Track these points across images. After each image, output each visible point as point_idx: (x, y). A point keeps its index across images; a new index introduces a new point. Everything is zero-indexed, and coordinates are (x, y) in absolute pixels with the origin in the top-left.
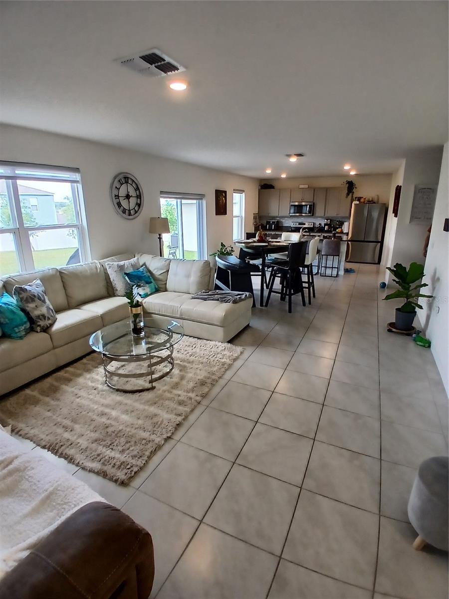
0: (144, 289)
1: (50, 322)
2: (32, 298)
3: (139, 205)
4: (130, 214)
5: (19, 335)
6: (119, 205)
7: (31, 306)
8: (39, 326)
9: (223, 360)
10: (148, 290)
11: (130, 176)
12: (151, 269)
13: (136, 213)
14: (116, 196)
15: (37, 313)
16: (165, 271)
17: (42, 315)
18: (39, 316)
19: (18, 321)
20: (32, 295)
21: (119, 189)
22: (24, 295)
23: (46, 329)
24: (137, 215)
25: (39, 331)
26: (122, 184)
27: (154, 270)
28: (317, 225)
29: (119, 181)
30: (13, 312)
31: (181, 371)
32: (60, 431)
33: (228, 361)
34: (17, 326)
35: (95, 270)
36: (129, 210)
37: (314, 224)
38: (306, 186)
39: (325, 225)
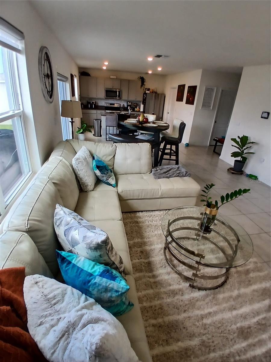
3: (52, 86)
6: (45, 85)
14: (43, 74)
16: (112, 157)
21: (44, 67)
24: (52, 99)
26: (45, 61)
28: (122, 106)
36: (50, 93)
37: (120, 105)
38: (115, 77)
39: (128, 106)
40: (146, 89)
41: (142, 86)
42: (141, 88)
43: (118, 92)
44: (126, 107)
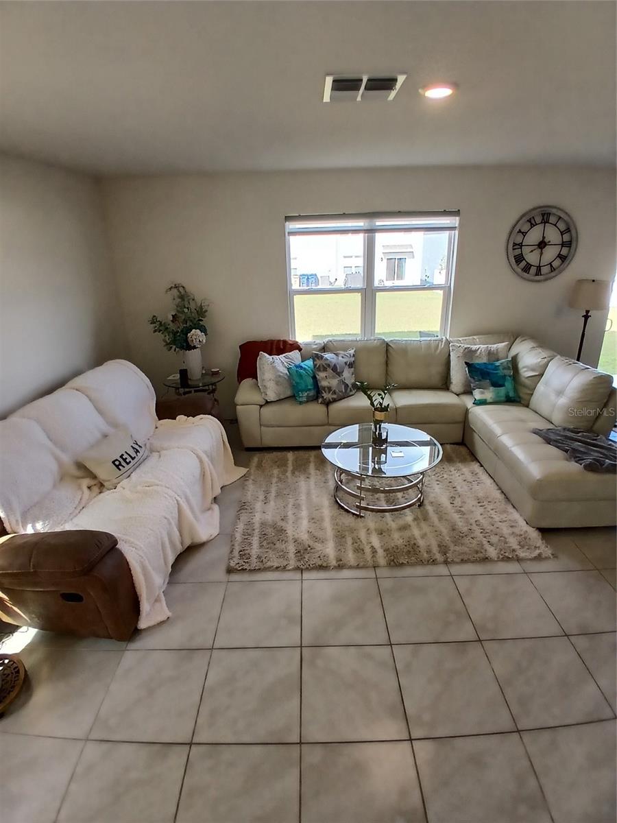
0: (482, 393)
1: (335, 396)
2: (326, 367)
3: (562, 258)
4: (538, 272)
5: (301, 400)
6: (519, 259)
7: (321, 375)
8: (323, 397)
9: (487, 546)
10: (489, 394)
11: (554, 211)
12: (521, 365)
13: (552, 271)
14: (515, 244)
15: (324, 383)
16: (537, 374)
17: (328, 388)
18: (325, 388)
19: (303, 386)
20: (326, 364)
21: (524, 234)
22: (318, 362)
23: (327, 404)
24: (553, 274)
25: (320, 402)
26: (532, 226)
27: (524, 367)
29: (529, 221)
30: (300, 376)
31: (415, 519)
32: (262, 497)
33: (492, 552)
34: (302, 391)
35: (433, 351)
36: (539, 268)
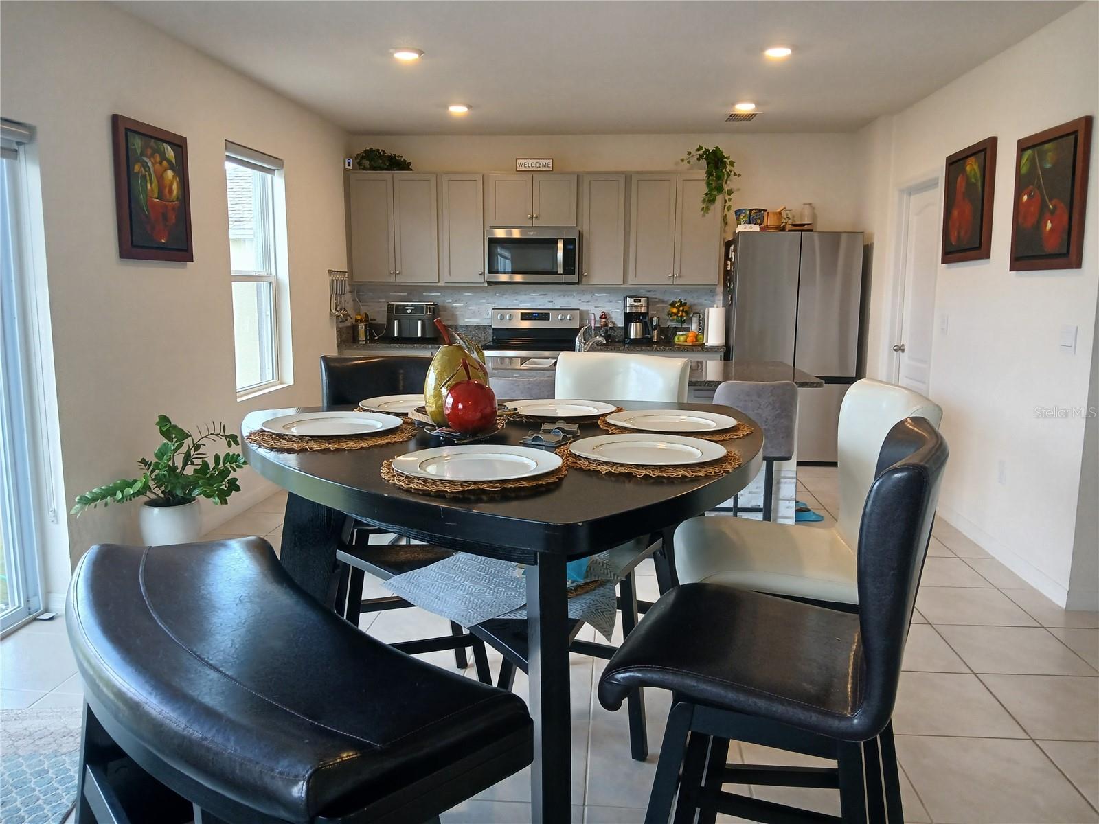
28: (594, 320)
37: (583, 315)
38: (546, 165)
39: (629, 318)
40: (738, 213)
41: (710, 199)
42: (706, 210)
43: (560, 245)
44: (620, 323)
